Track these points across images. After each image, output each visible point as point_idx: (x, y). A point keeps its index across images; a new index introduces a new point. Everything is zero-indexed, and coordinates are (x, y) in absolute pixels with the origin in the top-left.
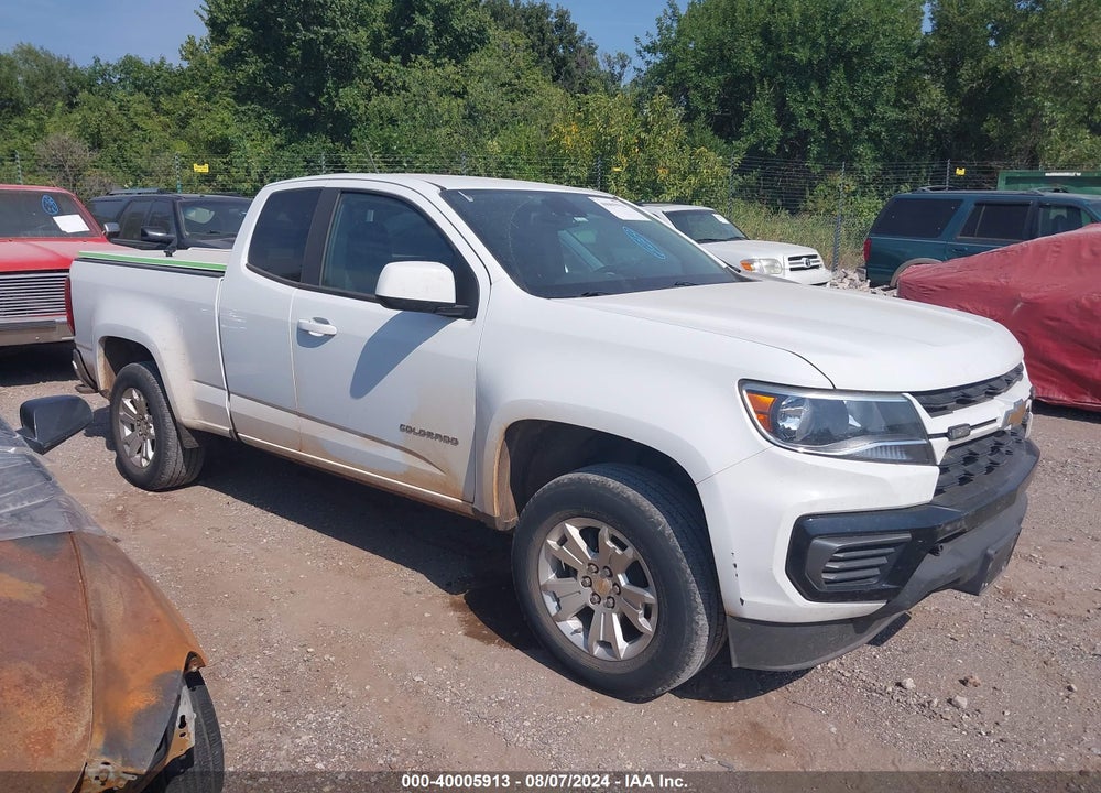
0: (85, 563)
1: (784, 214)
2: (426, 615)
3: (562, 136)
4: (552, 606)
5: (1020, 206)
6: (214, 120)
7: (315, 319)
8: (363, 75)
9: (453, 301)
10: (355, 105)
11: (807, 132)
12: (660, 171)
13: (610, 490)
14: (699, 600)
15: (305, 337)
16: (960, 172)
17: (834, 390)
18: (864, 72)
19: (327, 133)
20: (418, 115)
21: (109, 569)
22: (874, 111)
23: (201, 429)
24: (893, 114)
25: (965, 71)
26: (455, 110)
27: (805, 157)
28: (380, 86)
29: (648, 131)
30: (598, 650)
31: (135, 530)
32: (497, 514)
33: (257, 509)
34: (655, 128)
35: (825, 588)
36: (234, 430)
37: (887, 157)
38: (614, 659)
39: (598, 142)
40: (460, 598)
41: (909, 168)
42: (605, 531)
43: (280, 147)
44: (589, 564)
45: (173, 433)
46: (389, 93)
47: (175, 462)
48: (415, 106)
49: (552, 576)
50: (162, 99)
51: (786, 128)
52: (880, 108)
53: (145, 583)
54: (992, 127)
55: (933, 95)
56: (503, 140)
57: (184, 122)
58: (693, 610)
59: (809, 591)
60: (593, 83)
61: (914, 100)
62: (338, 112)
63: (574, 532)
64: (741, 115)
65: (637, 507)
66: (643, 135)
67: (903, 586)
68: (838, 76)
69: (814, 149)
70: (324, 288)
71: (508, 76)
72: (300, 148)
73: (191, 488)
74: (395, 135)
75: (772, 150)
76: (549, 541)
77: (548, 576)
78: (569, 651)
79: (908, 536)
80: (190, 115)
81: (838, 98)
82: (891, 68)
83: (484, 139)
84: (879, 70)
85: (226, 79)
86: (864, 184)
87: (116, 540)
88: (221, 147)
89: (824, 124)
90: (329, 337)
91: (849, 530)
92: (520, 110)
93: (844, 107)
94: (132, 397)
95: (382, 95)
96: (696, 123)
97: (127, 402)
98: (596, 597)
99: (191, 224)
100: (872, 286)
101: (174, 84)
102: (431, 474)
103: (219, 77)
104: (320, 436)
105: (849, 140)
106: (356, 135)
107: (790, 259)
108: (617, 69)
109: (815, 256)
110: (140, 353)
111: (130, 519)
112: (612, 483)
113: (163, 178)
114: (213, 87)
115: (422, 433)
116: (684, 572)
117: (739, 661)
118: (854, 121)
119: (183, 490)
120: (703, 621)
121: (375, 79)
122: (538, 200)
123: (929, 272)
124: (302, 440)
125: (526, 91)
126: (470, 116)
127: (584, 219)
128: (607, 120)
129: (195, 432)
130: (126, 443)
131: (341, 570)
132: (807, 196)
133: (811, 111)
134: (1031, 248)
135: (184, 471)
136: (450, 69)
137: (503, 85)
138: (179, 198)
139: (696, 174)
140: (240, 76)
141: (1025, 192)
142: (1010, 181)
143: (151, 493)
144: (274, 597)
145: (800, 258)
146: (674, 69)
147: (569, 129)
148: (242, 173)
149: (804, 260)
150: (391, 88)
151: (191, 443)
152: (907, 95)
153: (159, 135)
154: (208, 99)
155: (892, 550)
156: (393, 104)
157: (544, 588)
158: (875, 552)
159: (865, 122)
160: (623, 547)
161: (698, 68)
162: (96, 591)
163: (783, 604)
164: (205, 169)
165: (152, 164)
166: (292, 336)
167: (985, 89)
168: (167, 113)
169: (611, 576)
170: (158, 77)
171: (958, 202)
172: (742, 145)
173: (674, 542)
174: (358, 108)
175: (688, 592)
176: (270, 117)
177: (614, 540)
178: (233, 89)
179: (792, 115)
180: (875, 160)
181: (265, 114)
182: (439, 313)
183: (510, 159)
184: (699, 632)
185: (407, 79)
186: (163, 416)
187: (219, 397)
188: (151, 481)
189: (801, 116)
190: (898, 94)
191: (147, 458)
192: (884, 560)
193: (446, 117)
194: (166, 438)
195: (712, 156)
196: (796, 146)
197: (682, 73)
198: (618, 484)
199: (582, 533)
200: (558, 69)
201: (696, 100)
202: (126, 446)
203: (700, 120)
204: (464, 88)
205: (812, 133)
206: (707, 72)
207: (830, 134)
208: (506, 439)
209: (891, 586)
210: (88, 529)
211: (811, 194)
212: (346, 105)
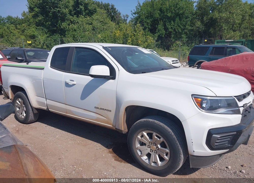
0: (20, 155)
1: (167, 51)
2: (103, 155)
3: (116, 33)
4: (139, 153)
5: (223, 48)
6: (31, 31)
7: (70, 80)
8: (68, 20)
9: (109, 75)
10: (66, 27)
11: (171, 32)
12: (139, 41)
13: (156, 123)
14: (181, 151)
15: (67, 85)
16: (206, 41)
17: (216, 96)
18: (183, 18)
19: (59, 33)
20: (81, 29)
21: (27, 155)
22: (186, 27)
23: (38, 108)
24: (190, 28)
25: (205, 18)
26: (90, 28)
27: (170, 38)
28: (72, 22)
29: (136, 32)
30: (153, 164)
31: (22, 135)
32: (123, 129)
33: (54, 128)
34: (137, 32)
35: (215, 147)
36: (48, 108)
37: (188, 37)
38: (157, 166)
39: (124, 35)
40: (111, 150)
41: (194, 40)
42: (154, 134)
43: (48, 37)
44: (150, 142)
45: (31, 109)
46: (74, 24)
47: (31, 117)
48: (81, 27)
49: (139, 145)
50: (18, 26)
51: (166, 31)
52: (187, 27)
53: (37, 159)
54: (212, 30)
55: (198, 24)
56: (101, 35)
57: (23, 31)
58: (180, 154)
59: (211, 148)
60: (120, 21)
61: (194, 25)
62: (62, 28)
63: (145, 134)
64: (156, 29)
65: (164, 128)
66: (135, 33)
67: (234, 145)
68: (177, 19)
69: (173, 36)
70: (72, 72)
71: (102, 20)
72: (53, 37)
73: (36, 123)
74: (76, 34)
75: (163, 36)
76: (138, 136)
77: (138, 145)
78: (145, 164)
79: (236, 133)
80: (25, 29)
81: (178, 24)
82: (189, 17)
83: (97, 34)
84: (186, 18)
85: (33, 21)
86: (184, 43)
87: (26, 145)
88: (33, 37)
89: (175, 30)
90: (74, 85)
91: (221, 132)
92: (105, 28)
93: (179, 26)
94: (19, 100)
95: (72, 24)
96: (146, 30)
97: (18, 102)
98: (152, 151)
99: (29, 56)
100: (190, 66)
101: (20, 22)
102: (103, 119)
103: (32, 20)
104: (72, 110)
105: (181, 34)
106: (67, 34)
107: (172, 61)
108: (126, 18)
109: (177, 60)
110: (21, 89)
111: (20, 132)
112: (156, 121)
113: (19, 44)
114: (30, 23)
115: (101, 109)
116: (177, 144)
117: (192, 166)
118: (181, 29)
119: (33, 123)
120: (182, 156)
121: (70, 21)
122: (126, 49)
123: (208, 64)
124: (67, 111)
125: (106, 23)
126: (94, 29)
127: (137, 53)
128: (126, 30)
129: (37, 109)
130: (18, 112)
131: (78, 144)
132: (171, 46)
133: (172, 27)
134: (232, 57)
135: (34, 119)
136: (88, 18)
137: (101, 22)
138: (25, 49)
139: (147, 42)
140: (37, 20)
141: (224, 45)
142: (217, 42)
143: (25, 125)
144: (63, 152)
145: (174, 61)
146: (140, 18)
147: (117, 32)
148: (38, 43)
149: (175, 61)
150: (74, 23)
151: (36, 112)
152: (193, 24)
153: (17, 35)
154: (29, 25)
155: (231, 136)
156: (75, 27)
157: (137, 148)
158: (227, 137)
159: (184, 29)
160: (159, 138)
161: (146, 18)
162: (25, 163)
163: (205, 151)
164: (30, 42)
165: (16, 41)
166: (64, 84)
167: (209, 22)
168: (19, 29)
169: (156, 145)
170: (17, 21)
171: (209, 47)
172: (156, 35)
173: (174, 137)
174: (67, 27)
175: (179, 149)
176: (45, 30)
177: (157, 136)
178: (35, 23)
179: (168, 28)
180: (186, 38)
181: (44, 29)
182: (105, 78)
183: (103, 39)
184: (181, 159)
185: (78, 21)
186: (28, 105)
187: (44, 100)
188: (25, 122)
189: (170, 28)
190: (191, 23)
191: (24, 116)
192: (229, 139)
193: (88, 29)
194: (29, 111)
195: (151, 38)
196: (169, 35)
197: (142, 19)
198: (158, 122)
199: (148, 134)
200: (112, 18)
201: (145, 25)
202: (18, 113)
203: (147, 30)
204: (92, 22)
205: (172, 32)
206: (148, 19)
207: (176, 32)
208: (125, 110)
209: (231, 146)
210: (19, 143)
211: (172, 46)
212: (64, 27)
